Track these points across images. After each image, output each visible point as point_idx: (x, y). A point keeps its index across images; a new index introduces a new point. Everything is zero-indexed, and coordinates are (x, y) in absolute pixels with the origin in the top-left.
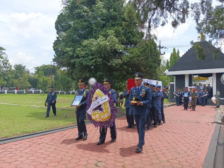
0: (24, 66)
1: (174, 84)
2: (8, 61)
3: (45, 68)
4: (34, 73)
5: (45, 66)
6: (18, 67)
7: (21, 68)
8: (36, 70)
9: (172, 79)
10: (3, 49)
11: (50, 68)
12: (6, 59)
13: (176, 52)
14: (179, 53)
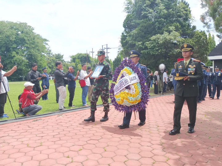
0: (62, 55)
1: (212, 69)
2: (50, 51)
3: (80, 56)
4: (70, 61)
5: (81, 54)
6: (57, 56)
7: (60, 57)
8: (71, 59)
9: (208, 63)
10: (48, 41)
11: (84, 57)
12: (49, 49)
13: (211, 37)
14: (214, 38)
